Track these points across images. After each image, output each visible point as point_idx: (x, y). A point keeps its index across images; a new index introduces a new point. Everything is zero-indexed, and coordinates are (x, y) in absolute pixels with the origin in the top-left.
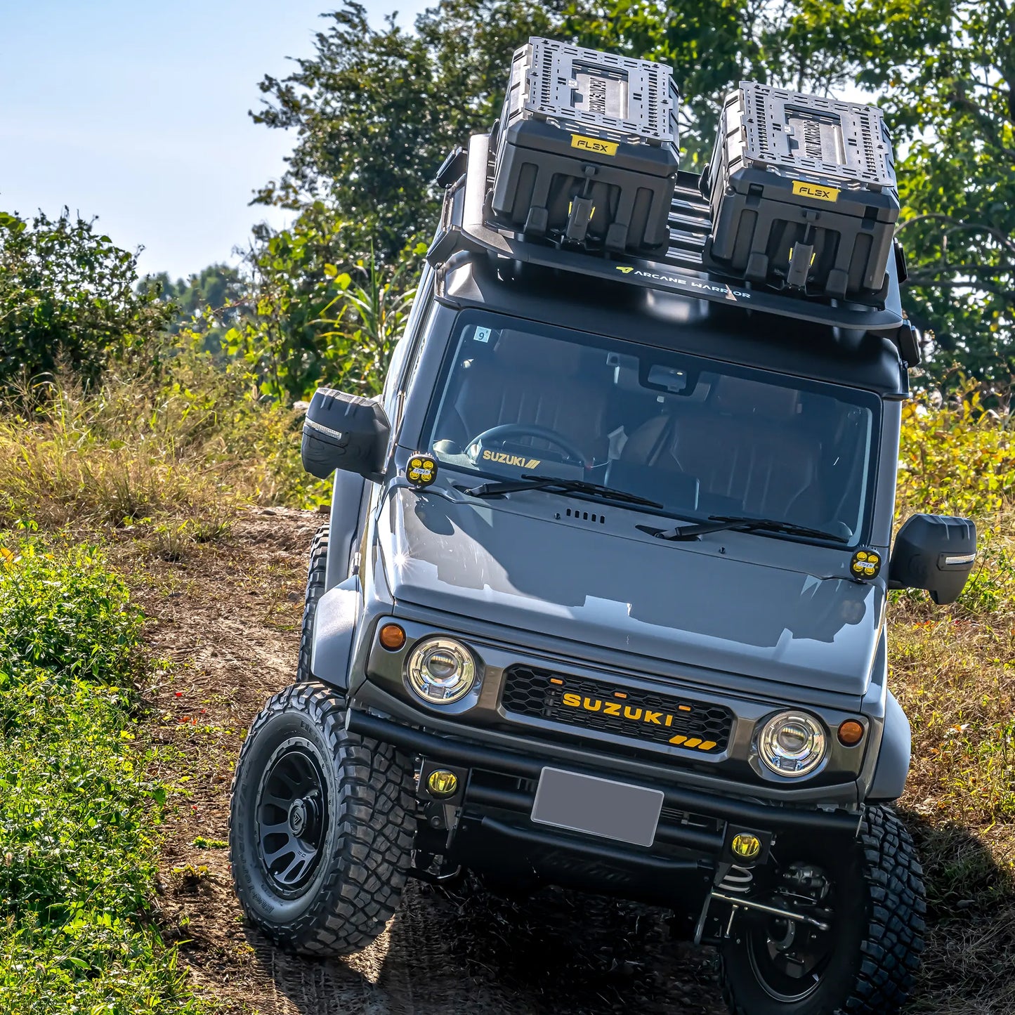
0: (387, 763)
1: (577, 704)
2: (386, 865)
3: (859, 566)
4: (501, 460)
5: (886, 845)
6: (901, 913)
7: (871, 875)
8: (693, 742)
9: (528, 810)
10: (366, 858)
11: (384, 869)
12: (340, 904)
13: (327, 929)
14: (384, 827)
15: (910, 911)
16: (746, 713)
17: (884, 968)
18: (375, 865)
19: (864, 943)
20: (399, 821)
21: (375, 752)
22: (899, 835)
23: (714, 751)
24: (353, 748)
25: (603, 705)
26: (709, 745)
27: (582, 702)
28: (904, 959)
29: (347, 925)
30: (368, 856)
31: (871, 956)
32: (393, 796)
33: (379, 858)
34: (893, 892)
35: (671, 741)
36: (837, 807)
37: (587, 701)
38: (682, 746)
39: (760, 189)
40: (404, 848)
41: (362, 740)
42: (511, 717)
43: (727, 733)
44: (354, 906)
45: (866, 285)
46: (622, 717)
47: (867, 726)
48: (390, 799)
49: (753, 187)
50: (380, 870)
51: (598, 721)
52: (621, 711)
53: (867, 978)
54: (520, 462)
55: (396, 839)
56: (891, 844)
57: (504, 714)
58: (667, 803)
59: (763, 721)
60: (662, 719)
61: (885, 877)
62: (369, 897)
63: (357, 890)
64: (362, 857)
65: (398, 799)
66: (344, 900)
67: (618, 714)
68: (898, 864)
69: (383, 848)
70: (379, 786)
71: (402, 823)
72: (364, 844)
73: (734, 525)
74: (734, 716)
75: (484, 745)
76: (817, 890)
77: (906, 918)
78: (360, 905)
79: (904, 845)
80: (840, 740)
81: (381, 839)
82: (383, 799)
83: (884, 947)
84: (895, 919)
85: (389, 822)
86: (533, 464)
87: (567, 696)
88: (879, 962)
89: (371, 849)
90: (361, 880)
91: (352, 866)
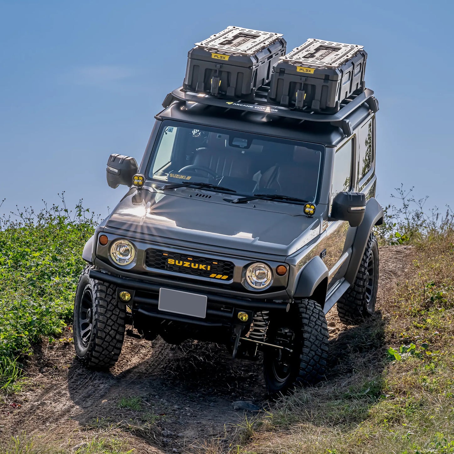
0: (113, 291)
1: (173, 263)
2: (113, 331)
3: (307, 210)
4: (177, 177)
5: (312, 317)
6: (316, 344)
7: (304, 329)
8: (219, 276)
9: (157, 306)
10: (104, 328)
11: (112, 332)
12: (97, 347)
13: (94, 357)
14: (111, 316)
15: (320, 343)
16: (239, 264)
17: (310, 365)
18: (108, 331)
19: (301, 356)
20: (117, 313)
21: (108, 288)
22: (319, 314)
23: (228, 279)
24: (99, 286)
25: (183, 263)
26: (225, 277)
27: (175, 262)
28: (319, 361)
29: (102, 356)
30: (105, 327)
31: (304, 360)
32: (115, 304)
33: (110, 328)
34: (313, 335)
35: (210, 276)
36: (282, 301)
37: (177, 261)
38: (215, 278)
39: (284, 70)
40: (120, 324)
41: (104, 283)
42: (149, 269)
43: (232, 272)
44: (102, 347)
45: (327, 106)
46: (191, 267)
47: (288, 268)
48: (114, 305)
49: (281, 69)
50: (110, 333)
51: (182, 269)
52: (190, 265)
53: (303, 369)
54: (184, 177)
55: (117, 320)
56: (314, 317)
57: (146, 268)
58: (209, 300)
59: (246, 267)
60: (206, 268)
61: (310, 330)
62: (108, 344)
63: (102, 341)
64: (102, 328)
65: (117, 305)
66: (98, 345)
67: (189, 266)
68: (316, 324)
69: (111, 324)
70: (109, 300)
71: (119, 314)
72: (103, 323)
73: (261, 197)
74: (234, 265)
75: (141, 281)
76: (290, 337)
77: (319, 345)
78: (105, 347)
79: (320, 317)
80: (277, 273)
81: (110, 321)
82: (110, 305)
83: (309, 357)
84: (314, 346)
85: (113, 314)
86: (189, 178)
87: (169, 260)
88: (308, 363)
89: (106, 325)
90: (103, 337)
91: (99, 331)
